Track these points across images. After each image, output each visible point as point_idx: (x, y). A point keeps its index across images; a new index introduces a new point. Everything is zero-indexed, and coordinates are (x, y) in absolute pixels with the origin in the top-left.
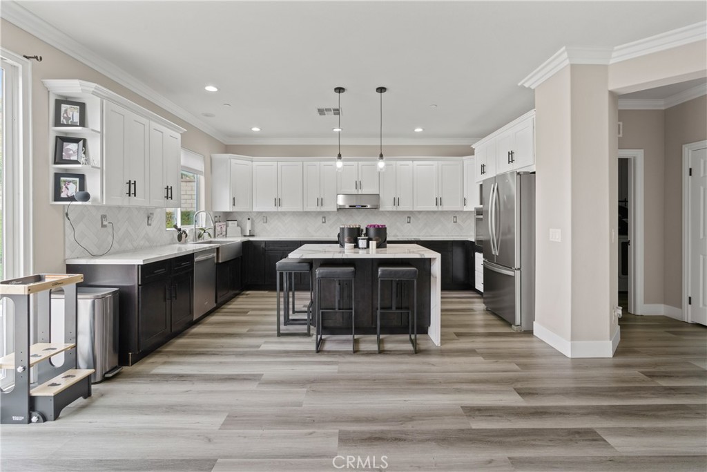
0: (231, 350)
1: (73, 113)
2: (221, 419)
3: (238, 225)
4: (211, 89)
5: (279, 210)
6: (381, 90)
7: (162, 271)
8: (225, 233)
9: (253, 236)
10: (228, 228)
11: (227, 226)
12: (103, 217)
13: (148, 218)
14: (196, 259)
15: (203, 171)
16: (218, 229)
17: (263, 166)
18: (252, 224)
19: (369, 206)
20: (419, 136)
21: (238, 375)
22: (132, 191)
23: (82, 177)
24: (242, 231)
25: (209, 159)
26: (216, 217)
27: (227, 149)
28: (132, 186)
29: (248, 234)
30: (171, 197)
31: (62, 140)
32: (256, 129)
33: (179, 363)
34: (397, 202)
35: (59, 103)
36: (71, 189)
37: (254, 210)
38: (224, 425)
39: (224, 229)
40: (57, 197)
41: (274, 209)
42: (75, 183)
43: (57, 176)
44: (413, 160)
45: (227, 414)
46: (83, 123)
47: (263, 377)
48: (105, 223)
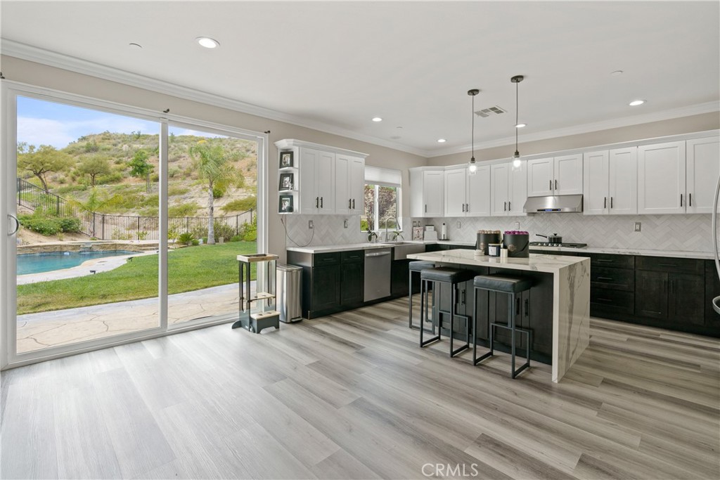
0: (368, 327)
1: (287, 158)
2: (312, 361)
3: (435, 230)
4: (377, 120)
5: (467, 216)
6: (517, 79)
7: (332, 260)
8: (422, 236)
9: (447, 240)
10: (425, 232)
11: (424, 230)
12: (311, 222)
13: (345, 222)
14: (367, 255)
15: (401, 184)
16: (416, 232)
17: (452, 174)
18: (448, 229)
19: (567, 210)
20: (637, 110)
21: (351, 343)
22: (320, 204)
23: (291, 197)
24: (439, 235)
25: (407, 172)
26: (414, 222)
27: (428, 162)
28: (320, 201)
29: (443, 238)
30: (354, 207)
31: (283, 175)
32: (442, 141)
33: (332, 326)
34: (609, 203)
35: (282, 154)
36: (287, 204)
37: (446, 216)
38: (311, 365)
39: (421, 233)
40: (280, 210)
41: (463, 214)
42: (288, 200)
43: (281, 197)
44: (637, 145)
45: (318, 360)
46: (292, 164)
47: (363, 349)
48: (311, 226)
